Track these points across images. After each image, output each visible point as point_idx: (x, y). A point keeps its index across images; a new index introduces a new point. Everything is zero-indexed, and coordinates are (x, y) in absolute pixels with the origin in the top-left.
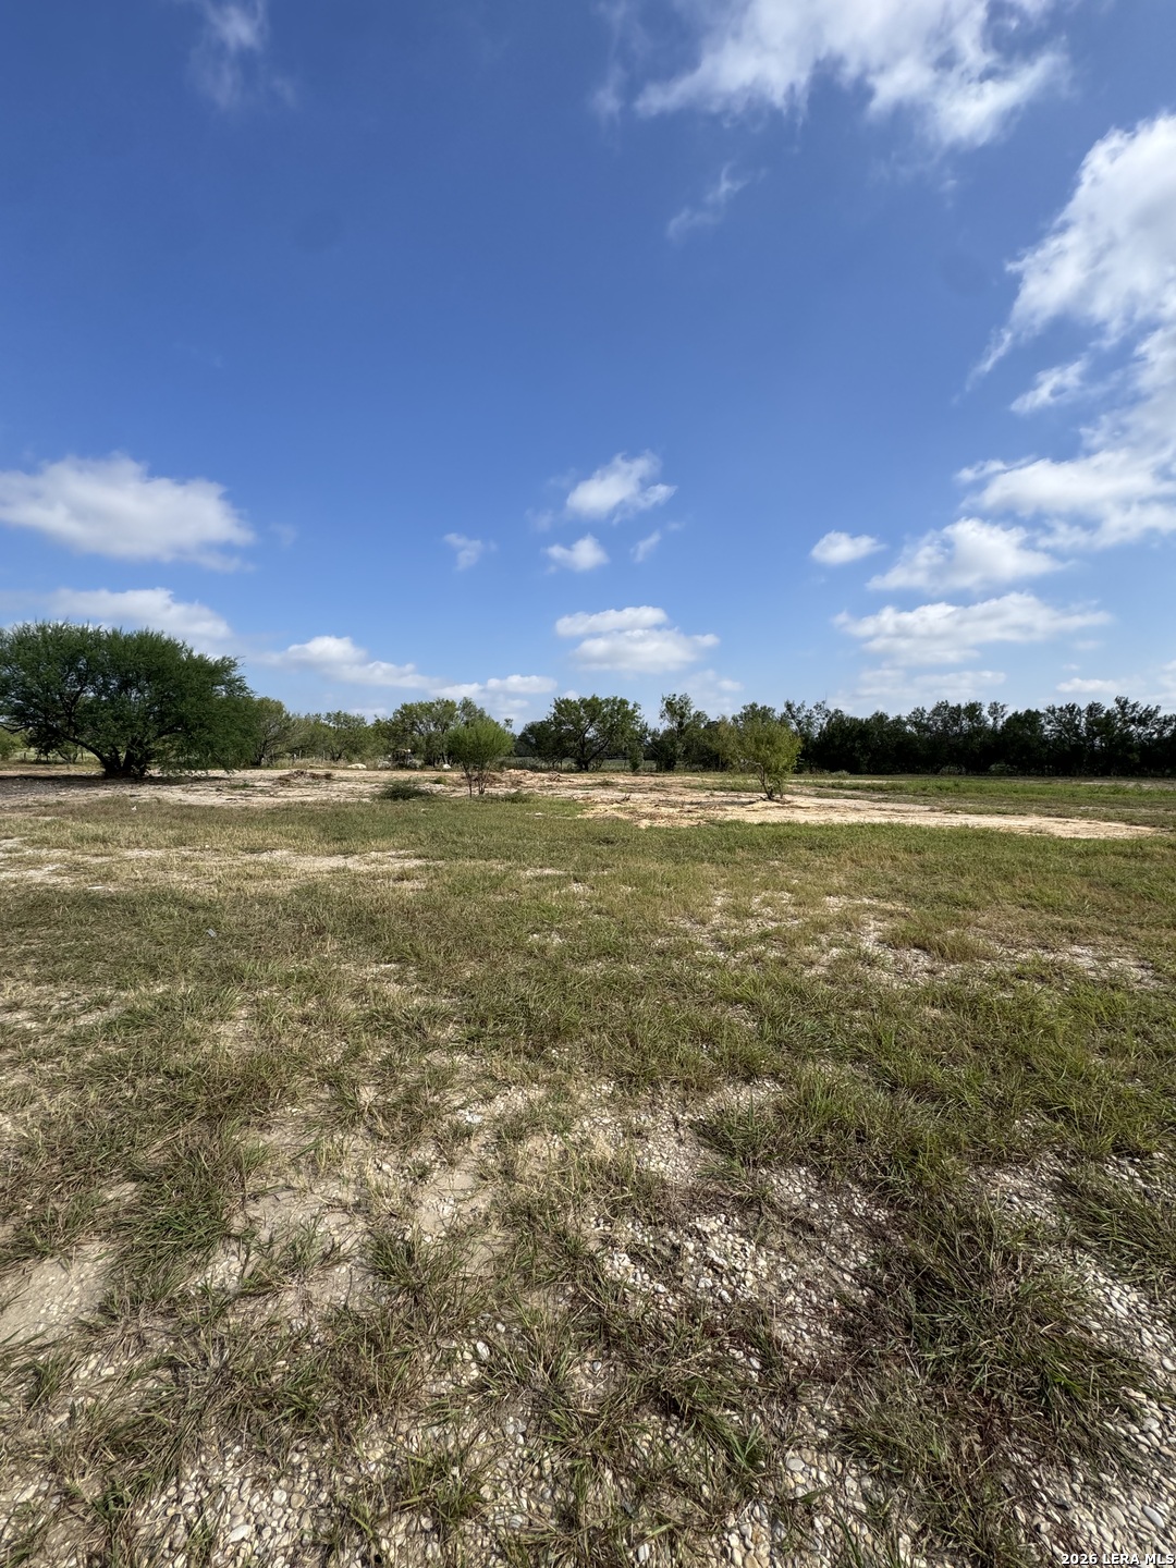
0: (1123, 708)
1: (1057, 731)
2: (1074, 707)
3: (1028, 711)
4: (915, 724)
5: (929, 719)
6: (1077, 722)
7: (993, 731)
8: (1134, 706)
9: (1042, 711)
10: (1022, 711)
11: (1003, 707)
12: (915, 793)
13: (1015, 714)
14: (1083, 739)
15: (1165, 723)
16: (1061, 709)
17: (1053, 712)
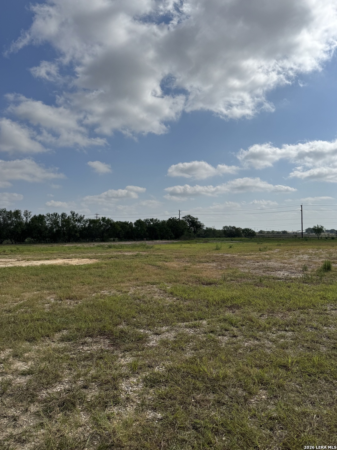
0: (73, 215)
1: (51, 224)
2: (56, 214)
3: (40, 215)
6: (58, 220)
7: (26, 223)
8: (77, 215)
9: (45, 215)
10: (37, 215)
11: (30, 213)
13: (35, 216)
14: (60, 227)
15: (86, 222)
16: (52, 215)
17: (49, 216)
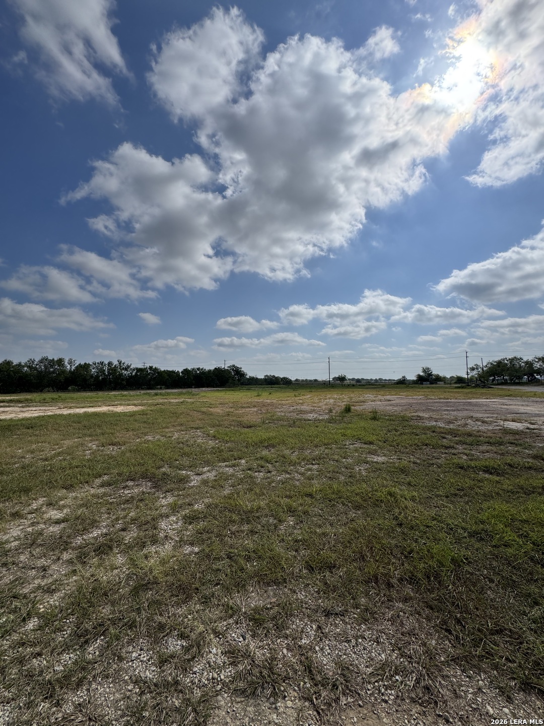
0: (120, 364)
1: (97, 372)
2: (103, 362)
3: (85, 363)
4: (29, 367)
5: (37, 365)
6: (104, 369)
7: (70, 371)
8: (124, 363)
9: (91, 364)
10: (83, 363)
11: (74, 361)
12: (40, 402)
13: (80, 364)
14: (107, 376)
15: (133, 370)
16: (98, 363)
17: (95, 364)
